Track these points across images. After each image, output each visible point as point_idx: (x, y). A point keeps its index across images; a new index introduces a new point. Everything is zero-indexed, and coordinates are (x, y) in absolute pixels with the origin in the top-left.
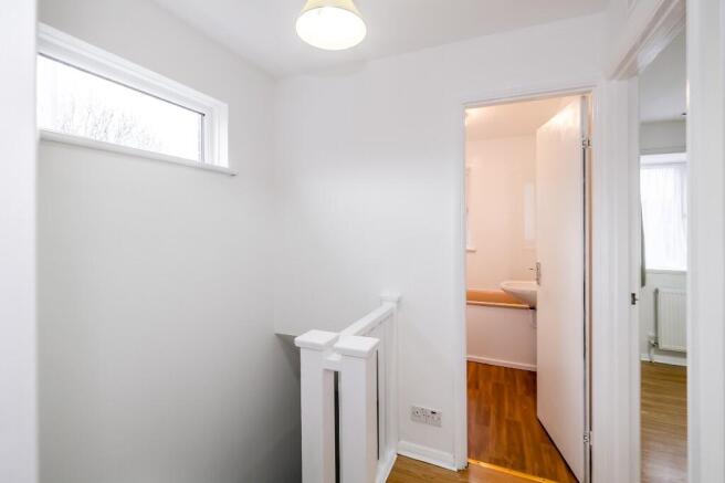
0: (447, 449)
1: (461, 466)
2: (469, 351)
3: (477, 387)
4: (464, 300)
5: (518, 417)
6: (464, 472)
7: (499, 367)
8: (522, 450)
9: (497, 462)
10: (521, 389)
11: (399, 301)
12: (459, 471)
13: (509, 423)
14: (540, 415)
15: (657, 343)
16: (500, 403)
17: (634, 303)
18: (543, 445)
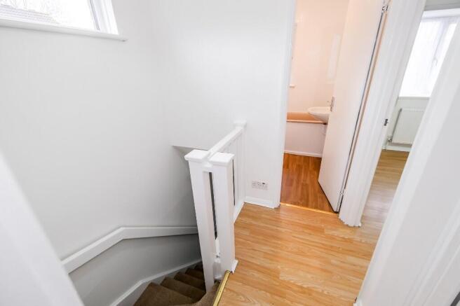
0: (270, 198)
1: (276, 206)
2: (286, 148)
3: (288, 167)
4: (285, 119)
5: (308, 182)
6: (278, 209)
7: (301, 156)
8: (308, 196)
9: (295, 204)
10: (311, 167)
11: (245, 126)
12: (275, 208)
13: (303, 185)
14: (319, 181)
15: (391, 140)
16: (299, 175)
17: (385, 125)
18: (318, 195)
